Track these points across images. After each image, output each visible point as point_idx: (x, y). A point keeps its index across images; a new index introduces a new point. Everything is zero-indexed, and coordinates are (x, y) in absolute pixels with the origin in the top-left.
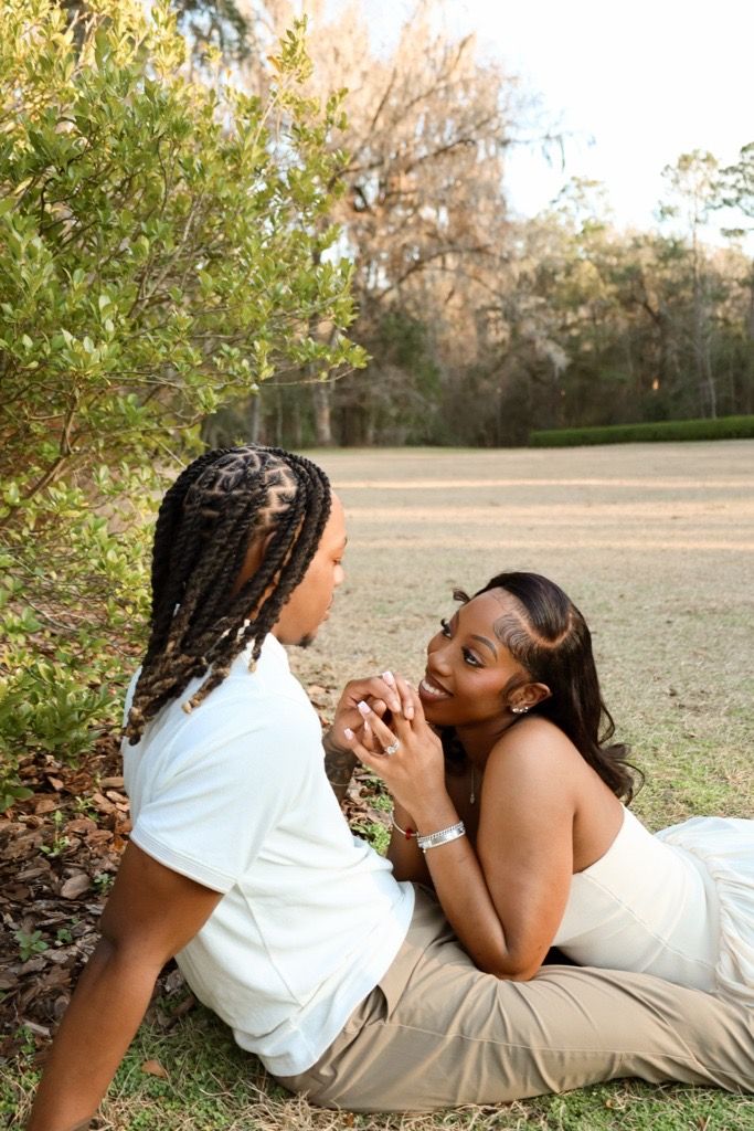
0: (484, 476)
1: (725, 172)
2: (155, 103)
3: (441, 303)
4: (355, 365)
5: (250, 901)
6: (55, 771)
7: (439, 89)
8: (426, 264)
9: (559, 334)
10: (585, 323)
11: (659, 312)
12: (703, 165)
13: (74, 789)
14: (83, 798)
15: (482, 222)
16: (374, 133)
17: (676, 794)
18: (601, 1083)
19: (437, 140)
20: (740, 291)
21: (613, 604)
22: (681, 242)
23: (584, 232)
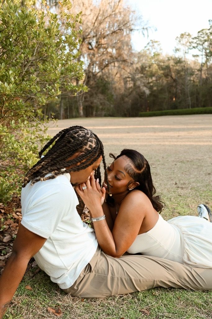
0: (126, 125)
1: (193, 39)
2: (24, 15)
3: (114, 76)
4: (85, 91)
5: (53, 241)
6: (2, 207)
7: (112, 15)
8: (110, 65)
9: (147, 85)
10: (154, 82)
11: (175, 79)
12: (187, 37)
13: (7, 212)
14: (10, 214)
15: (125, 53)
16: (94, 27)
17: (176, 211)
18: (152, 288)
19: (112, 29)
20: (198, 72)
21: (161, 160)
22: (181, 59)
23: (154, 56)
